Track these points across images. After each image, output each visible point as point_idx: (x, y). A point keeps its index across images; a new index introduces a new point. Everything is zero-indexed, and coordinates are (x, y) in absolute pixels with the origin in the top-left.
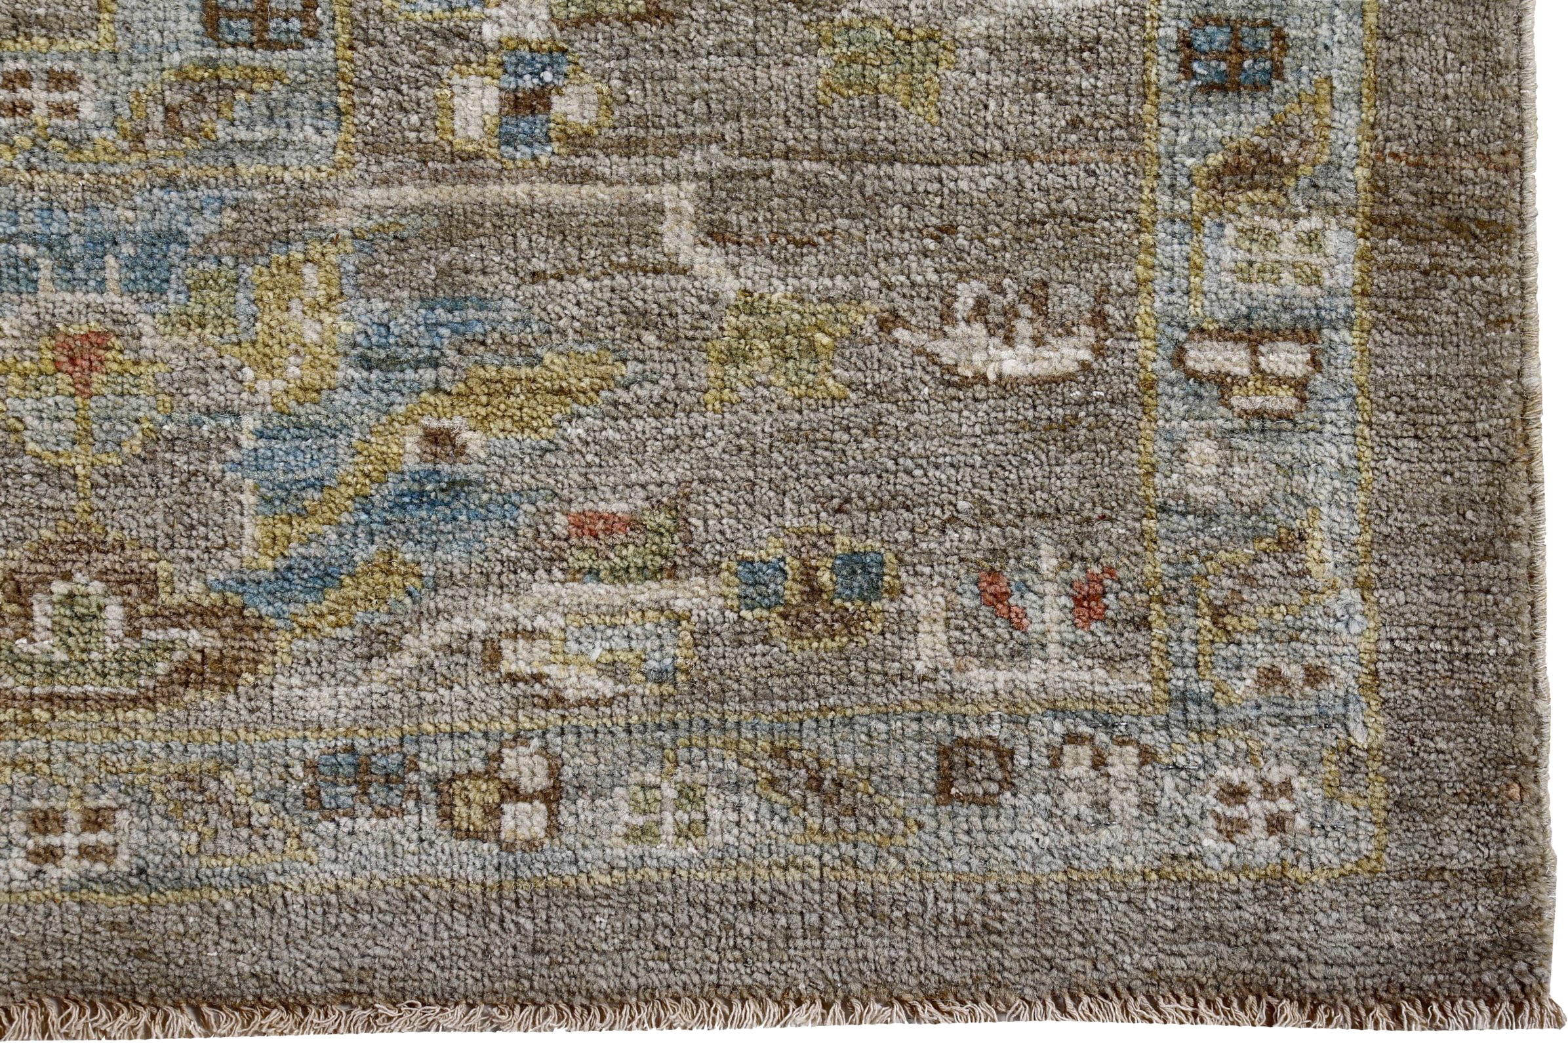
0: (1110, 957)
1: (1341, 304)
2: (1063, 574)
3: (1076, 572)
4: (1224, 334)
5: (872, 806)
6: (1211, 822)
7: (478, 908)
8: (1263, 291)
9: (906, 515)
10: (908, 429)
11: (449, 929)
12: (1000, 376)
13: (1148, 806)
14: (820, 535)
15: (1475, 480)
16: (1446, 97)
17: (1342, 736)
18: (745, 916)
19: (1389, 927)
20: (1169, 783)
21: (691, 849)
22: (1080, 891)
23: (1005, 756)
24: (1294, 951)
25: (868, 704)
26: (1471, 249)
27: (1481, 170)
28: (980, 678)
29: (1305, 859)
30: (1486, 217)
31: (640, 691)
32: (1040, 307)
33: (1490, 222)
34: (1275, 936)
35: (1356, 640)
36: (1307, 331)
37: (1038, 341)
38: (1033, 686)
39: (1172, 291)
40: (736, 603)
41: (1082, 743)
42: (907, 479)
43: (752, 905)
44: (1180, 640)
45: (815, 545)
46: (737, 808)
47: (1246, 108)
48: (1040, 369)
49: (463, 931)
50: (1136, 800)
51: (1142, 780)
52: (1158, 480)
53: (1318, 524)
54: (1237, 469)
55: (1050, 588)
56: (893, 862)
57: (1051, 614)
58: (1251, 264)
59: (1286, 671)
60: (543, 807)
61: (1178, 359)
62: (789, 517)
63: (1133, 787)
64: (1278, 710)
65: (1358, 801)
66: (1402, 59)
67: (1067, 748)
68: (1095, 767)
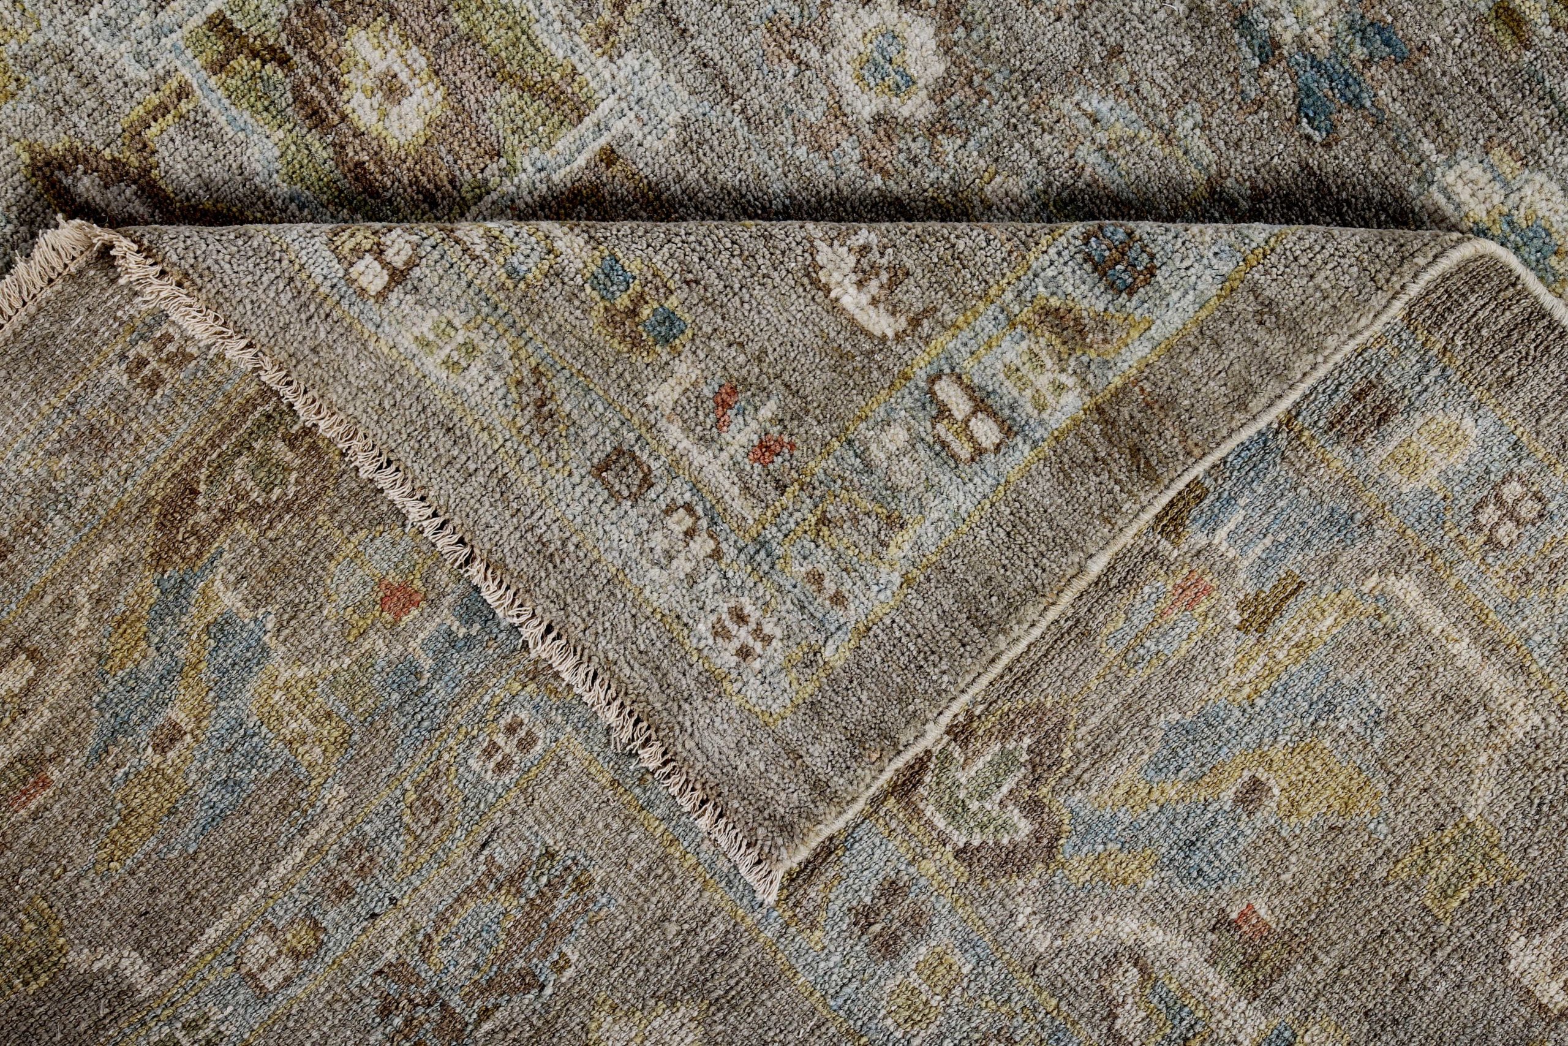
0: (597, 634)
1: (1040, 432)
2: (768, 425)
3: (775, 431)
4: (970, 390)
5: (556, 442)
6: (713, 618)
7: (303, 298)
8: (1009, 389)
9: (719, 321)
10: (764, 276)
11: (277, 294)
12: (837, 300)
13: (692, 580)
14: (665, 286)
15: (1015, 585)
16: (1199, 390)
17: (821, 643)
18: (439, 432)
19: (745, 758)
20: (713, 578)
21: (444, 375)
22: (615, 586)
23: (647, 482)
24: (688, 724)
25: (605, 391)
26: (1130, 471)
27: (1176, 440)
28: (674, 433)
29: (739, 684)
30: (1154, 463)
31: (495, 269)
32: (893, 284)
33: (1152, 468)
34: (686, 706)
35: (876, 603)
36: (1010, 428)
37: (874, 302)
38: (696, 463)
39: (966, 345)
40: (588, 275)
41: (691, 516)
42: (738, 304)
43: (449, 430)
44: (791, 515)
45: (657, 289)
46: (488, 379)
47: (1097, 291)
48: (861, 318)
49: (284, 303)
50: (688, 570)
51: (702, 564)
52: (862, 426)
53: (917, 527)
54: (906, 460)
55: (754, 425)
56: (539, 478)
57: (742, 438)
58: (1018, 370)
59: (826, 583)
60: (387, 278)
61: (933, 380)
62: (659, 257)
63: (694, 562)
64: (803, 598)
65: (795, 683)
66: (1197, 349)
67: (681, 510)
68: (686, 533)
